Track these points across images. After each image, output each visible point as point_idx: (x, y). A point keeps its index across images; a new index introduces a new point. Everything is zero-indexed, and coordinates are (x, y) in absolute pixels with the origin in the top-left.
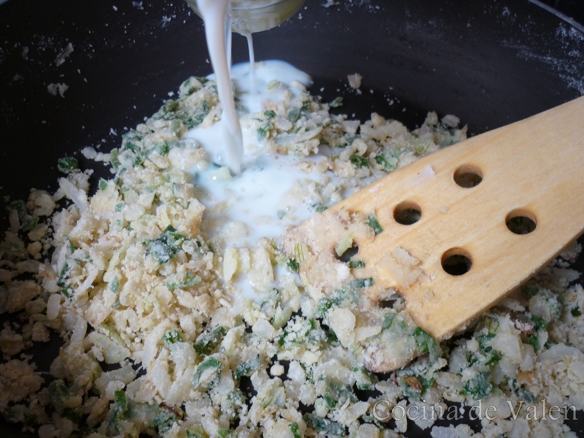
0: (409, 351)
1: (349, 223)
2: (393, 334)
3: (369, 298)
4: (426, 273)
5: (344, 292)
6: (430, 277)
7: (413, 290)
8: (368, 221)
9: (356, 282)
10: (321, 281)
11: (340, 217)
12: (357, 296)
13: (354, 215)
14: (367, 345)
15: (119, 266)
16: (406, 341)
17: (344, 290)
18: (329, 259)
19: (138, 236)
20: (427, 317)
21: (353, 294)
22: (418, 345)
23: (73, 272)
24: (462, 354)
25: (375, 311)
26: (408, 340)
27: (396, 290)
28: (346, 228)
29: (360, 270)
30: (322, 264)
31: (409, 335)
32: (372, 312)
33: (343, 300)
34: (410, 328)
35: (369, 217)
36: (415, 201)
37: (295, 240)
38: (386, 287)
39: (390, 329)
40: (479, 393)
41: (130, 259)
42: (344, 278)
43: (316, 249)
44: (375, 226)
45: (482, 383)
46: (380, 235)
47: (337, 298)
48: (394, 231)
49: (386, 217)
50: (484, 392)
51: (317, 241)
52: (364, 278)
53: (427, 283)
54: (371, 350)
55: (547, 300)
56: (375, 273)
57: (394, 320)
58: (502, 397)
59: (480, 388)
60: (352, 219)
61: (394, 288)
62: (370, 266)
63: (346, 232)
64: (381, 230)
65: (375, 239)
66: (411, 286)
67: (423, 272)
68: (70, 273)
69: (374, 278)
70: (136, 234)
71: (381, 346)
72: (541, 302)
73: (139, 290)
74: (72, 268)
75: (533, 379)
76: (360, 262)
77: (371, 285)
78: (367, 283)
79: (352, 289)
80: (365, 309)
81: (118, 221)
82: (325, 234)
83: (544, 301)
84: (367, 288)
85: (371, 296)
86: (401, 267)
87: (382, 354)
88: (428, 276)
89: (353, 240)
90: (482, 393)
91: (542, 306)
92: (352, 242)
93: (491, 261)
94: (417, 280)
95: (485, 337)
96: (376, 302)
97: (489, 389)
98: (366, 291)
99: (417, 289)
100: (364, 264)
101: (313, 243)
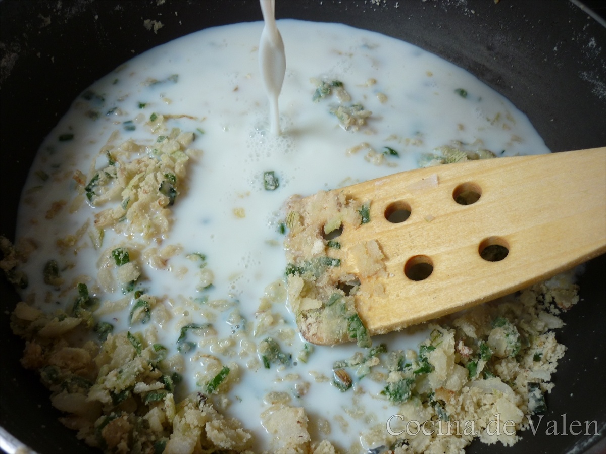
0: (339, 331)
1: (343, 206)
2: (332, 312)
3: (330, 276)
4: (388, 270)
5: (310, 264)
6: (389, 275)
7: (369, 281)
8: (361, 210)
9: (325, 259)
10: (299, 250)
11: (338, 199)
12: (319, 271)
13: (351, 201)
14: (308, 315)
15: (137, 187)
16: (339, 322)
17: (311, 263)
18: (314, 233)
19: (161, 167)
20: (370, 309)
21: (317, 268)
22: (349, 329)
23: (101, 182)
24: (395, 357)
25: (329, 289)
26: (341, 322)
27: (357, 277)
28: (339, 211)
29: (334, 250)
30: (305, 235)
31: (345, 318)
32: (326, 289)
33: (307, 271)
34: (348, 312)
35: (363, 206)
36: (409, 203)
37: (293, 208)
38: (349, 272)
39: (331, 307)
40: (396, 396)
41: (146, 184)
42: (316, 253)
43: (307, 221)
44: (365, 216)
45: (402, 388)
46: (365, 225)
47: (302, 268)
48: (379, 226)
49: (377, 211)
50: (401, 397)
51: (311, 215)
52: (334, 258)
53: (384, 279)
54: (310, 320)
55: (507, 335)
56: (346, 257)
57: (338, 300)
58: (418, 408)
59: (398, 392)
60: (347, 204)
61: (355, 275)
62: (344, 249)
63: (338, 213)
64: (368, 221)
65: (359, 227)
66: (369, 277)
67: (385, 269)
68: (98, 183)
69: (343, 261)
70: (161, 165)
71: (319, 319)
72: (500, 336)
73: (144, 211)
74: (101, 179)
75: (452, 399)
76: (337, 244)
77: (337, 266)
78: (334, 263)
79: (318, 264)
80: (320, 285)
81: (155, 150)
82: (320, 210)
83: (505, 335)
84: (332, 267)
85: (332, 275)
86: (368, 257)
87: (317, 327)
88: (387, 273)
89: (342, 223)
90: (398, 397)
91: (500, 339)
92: (340, 224)
93: (448, 277)
94: (376, 273)
95: (425, 347)
96: (334, 283)
97: (406, 396)
98: (330, 269)
99: (373, 281)
100: (340, 245)
101: (308, 215)
